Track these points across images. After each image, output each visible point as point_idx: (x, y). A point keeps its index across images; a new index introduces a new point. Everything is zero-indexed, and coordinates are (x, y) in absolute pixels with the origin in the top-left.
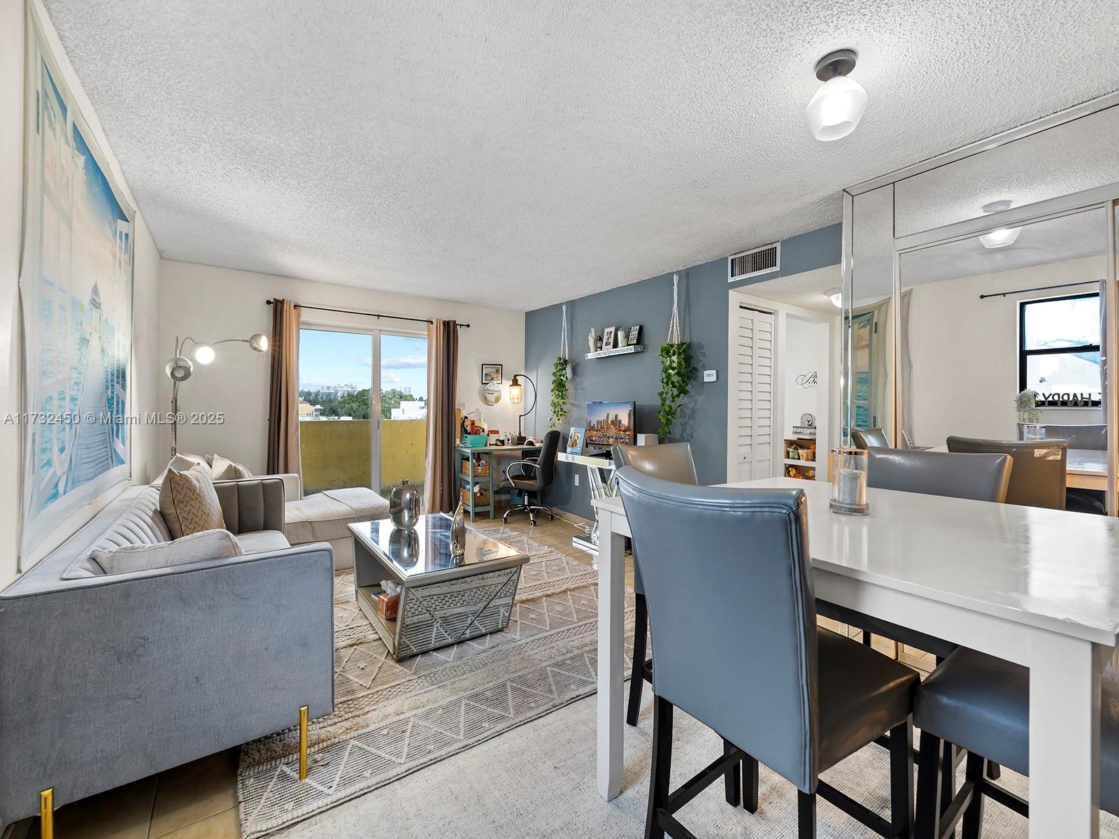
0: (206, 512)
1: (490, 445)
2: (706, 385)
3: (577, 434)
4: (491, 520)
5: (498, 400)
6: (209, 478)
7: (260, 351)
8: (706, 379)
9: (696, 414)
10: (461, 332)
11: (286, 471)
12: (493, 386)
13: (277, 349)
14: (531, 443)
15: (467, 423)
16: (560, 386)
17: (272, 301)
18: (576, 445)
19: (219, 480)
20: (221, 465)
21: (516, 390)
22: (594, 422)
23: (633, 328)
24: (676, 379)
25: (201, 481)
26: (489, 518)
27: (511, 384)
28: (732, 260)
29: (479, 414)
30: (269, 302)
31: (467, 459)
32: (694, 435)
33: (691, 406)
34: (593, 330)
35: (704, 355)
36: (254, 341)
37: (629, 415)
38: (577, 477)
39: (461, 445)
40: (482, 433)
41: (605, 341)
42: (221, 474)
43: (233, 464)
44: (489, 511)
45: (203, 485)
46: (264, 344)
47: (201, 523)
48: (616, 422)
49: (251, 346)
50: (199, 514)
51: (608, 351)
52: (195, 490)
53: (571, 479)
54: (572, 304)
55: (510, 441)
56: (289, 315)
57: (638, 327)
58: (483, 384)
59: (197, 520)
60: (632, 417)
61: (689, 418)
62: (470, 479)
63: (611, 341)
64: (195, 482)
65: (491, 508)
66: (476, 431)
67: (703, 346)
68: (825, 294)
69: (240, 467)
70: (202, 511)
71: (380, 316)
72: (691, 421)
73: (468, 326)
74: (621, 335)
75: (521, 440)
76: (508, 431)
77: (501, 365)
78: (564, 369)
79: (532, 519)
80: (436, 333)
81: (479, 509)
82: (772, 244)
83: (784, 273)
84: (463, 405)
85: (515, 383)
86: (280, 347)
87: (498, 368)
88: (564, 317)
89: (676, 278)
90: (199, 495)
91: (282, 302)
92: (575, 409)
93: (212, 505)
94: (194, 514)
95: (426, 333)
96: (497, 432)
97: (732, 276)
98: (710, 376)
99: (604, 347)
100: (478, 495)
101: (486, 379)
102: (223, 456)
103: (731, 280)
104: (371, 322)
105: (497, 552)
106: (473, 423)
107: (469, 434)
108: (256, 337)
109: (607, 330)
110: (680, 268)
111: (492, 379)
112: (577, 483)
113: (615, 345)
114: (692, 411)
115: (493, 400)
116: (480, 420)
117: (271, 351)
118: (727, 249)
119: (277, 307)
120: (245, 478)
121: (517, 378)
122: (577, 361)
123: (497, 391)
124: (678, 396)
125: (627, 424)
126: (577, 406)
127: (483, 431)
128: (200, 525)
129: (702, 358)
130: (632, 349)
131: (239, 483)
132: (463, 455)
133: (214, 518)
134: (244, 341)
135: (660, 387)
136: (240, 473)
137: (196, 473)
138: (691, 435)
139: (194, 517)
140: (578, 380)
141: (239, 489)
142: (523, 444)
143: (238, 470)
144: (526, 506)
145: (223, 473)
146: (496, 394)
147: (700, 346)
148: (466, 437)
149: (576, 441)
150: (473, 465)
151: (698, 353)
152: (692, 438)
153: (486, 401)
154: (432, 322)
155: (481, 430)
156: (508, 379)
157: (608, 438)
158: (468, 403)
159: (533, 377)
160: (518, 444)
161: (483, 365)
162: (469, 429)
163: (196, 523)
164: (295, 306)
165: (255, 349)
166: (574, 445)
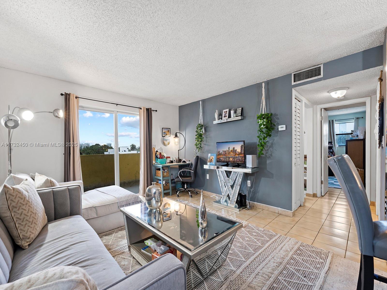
0: (34, 212)
1: (168, 163)
2: (279, 132)
3: (211, 156)
4: (170, 196)
5: (169, 144)
6: (34, 188)
7: (59, 118)
8: (280, 129)
9: (273, 146)
10: (153, 114)
11: (74, 180)
12: (167, 137)
13: (67, 116)
14: (184, 162)
15: (158, 153)
16: (200, 136)
17: (64, 94)
18: (212, 161)
19: (40, 188)
20: (41, 179)
21: (177, 139)
22: (221, 151)
23: (238, 109)
24: (264, 130)
25: (29, 191)
26: (170, 195)
27: (175, 137)
28: (294, 75)
29: (162, 150)
30: (62, 94)
31: (159, 169)
32: (272, 155)
33: (270, 142)
34: (217, 111)
35: (278, 119)
36: (55, 112)
37: (241, 147)
38: (208, 175)
39: (156, 164)
40: (164, 158)
41: (223, 115)
42: (41, 185)
43: (49, 178)
44: (170, 192)
45: (31, 194)
46: (61, 114)
47: (31, 220)
48: (234, 151)
49: (54, 115)
50: (29, 214)
51: (225, 120)
52: (25, 198)
53: (204, 176)
54: (204, 101)
55: (175, 161)
56: (73, 101)
57: (241, 108)
58: (163, 136)
59: (28, 218)
60: (243, 148)
61: (270, 147)
62: (161, 178)
63: (227, 115)
64: (25, 193)
65: (170, 191)
66: (162, 157)
67: (277, 114)
68: (328, 92)
69: (53, 180)
70: (31, 211)
71: (118, 104)
72: (271, 149)
73: (156, 111)
74: (232, 112)
75: (180, 160)
76: (174, 157)
77: (170, 129)
78: (202, 129)
79: (190, 195)
80: (143, 114)
81: (166, 192)
82: (318, 65)
83: (324, 78)
84: (155, 146)
85: (176, 136)
86: (69, 115)
87: (169, 130)
88: (201, 106)
89: (263, 84)
90: (28, 201)
91: (69, 95)
92: (206, 146)
93: (38, 206)
94: (25, 214)
95: (139, 113)
96: (169, 157)
97: (294, 82)
98: (282, 128)
99: (223, 118)
100: (165, 185)
101: (164, 135)
102: (41, 173)
103: (293, 83)
104: (113, 108)
105: (170, 208)
106: (160, 154)
107: (159, 158)
108: (56, 110)
109: (224, 111)
110: (266, 80)
111: (166, 134)
112: (208, 178)
113: (230, 116)
114: (271, 144)
115: (167, 144)
116: (162, 152)
117: (64, 117)
118: (292, 69)
119: (67, 97)
120: (56, 186)
121: (177, 134)
122: (207, 126)
123: (168, 140)
124: (266, 137)
125: (240, 151)
126: (207, 145)
127: (164, 157)
128: (30, 222)
129: (276, 120)
130: (240, 118)
131: (53, 189)
132: (156, 168)
133: (40, 215)
134: (49, 112)
135: (257, 134)
136: (53, 183)
137: (26, 186)
138: (271, 155)
139: (25, 216)
140: (207, 133)
141: (54, 193)
142: (181, 162)
143: (52, 181)
144: (186, 189)
145: (43, 184)
146: (168, 141)
147: (276, 115)
148: (157, 160)
149: (211, 160)
150: (163, 172)
151: (274, 118)
152: (272, 156)
153: (164, 144)
154: (141, 109)
155: (164, 156)
156: (173, 135)
157: (229, 158)
158: (157, 145)
159: (184, 133)
160: (179, 162)
161: (163, 128)
162: (159, 156)
163: (27, 220)
164: (76, 97)
165: (57, 117)
166: (211, 161)
